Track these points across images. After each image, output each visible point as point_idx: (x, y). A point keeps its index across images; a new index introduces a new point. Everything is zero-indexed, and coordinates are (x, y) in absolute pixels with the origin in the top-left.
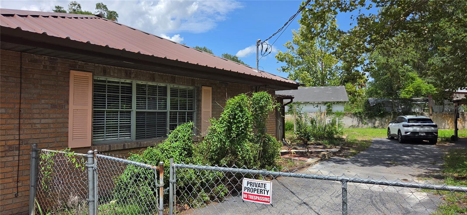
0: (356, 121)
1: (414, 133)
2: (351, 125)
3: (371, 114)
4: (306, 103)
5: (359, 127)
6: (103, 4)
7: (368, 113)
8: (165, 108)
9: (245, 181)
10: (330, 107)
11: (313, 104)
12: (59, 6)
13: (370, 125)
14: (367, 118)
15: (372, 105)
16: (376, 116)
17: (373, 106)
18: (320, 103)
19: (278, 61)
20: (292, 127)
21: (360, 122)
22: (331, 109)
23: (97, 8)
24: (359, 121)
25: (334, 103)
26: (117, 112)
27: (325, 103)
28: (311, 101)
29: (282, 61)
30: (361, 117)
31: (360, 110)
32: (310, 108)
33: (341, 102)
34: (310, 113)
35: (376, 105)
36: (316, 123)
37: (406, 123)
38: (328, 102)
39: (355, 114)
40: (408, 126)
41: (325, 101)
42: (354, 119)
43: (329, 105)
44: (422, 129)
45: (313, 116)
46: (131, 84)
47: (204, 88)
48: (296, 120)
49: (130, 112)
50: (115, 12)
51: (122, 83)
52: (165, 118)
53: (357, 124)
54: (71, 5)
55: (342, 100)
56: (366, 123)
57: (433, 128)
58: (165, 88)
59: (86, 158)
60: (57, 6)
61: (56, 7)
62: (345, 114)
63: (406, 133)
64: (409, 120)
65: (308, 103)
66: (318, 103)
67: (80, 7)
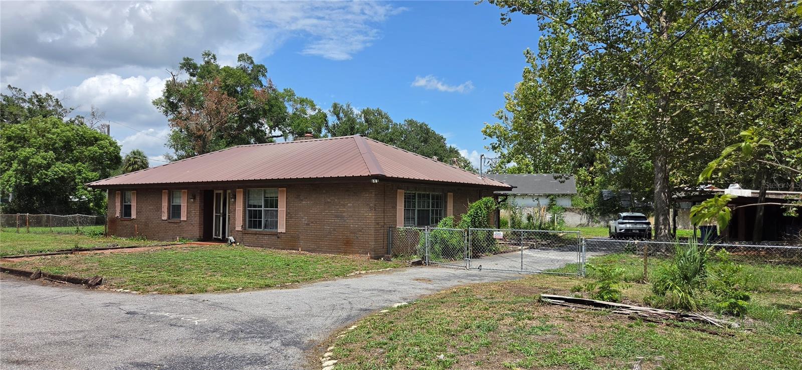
0: (586, 218)
1: (627, 230)
2: (579, 223)
3: (604, 210)
4: (524, 196)
5: (588, 226)
6: (247, 55)
7: (600, 209)
8: (429, 207)
9: (495, 232)
10: (553, 201)
11: (532, 196)
12: (188, 58)
13: (602, 223)
14: (599, 214)
15: (605, 199)
16: (610, 212)
17: (607, 200)
18: (541, 196)
19: (486, 136)
20: (506, 224)
21: (590, 220)
22: (554, 203)
23: (239, 60)
24: (590, 218)
25: (559, 196)
26: (409, 210)
27: (548, 196)
28: (529, 192)
29: (490, 136)
30: (591, 214)
31: (591, 205)
32: (529, 201)
33: (567, 195)
34: (529, 208)
35: (610, 199)
36: (533, 220)
37: (621, 221)
38: (553, 195)
39: (584, 210)
40: (623, 223)
41: (548, 193)
42: (583, 216)
43: (553, 198)
44: (635, 226)
45: (531, 211)
46: (415, 194)
47: (449, 193)
48: (511, 216)
49: (414, 210)
50: (264, 67)
51: (408, 193)
52: (429, 213)
53: (587, 223)
54: (203, 55)
55: (568, 192)
56: (597, 221)
57: (645, 226)
58: (429, 194)
59: (424, 230)
60: (186, 57)
61: (184, 59)
62: (571, 210)
63: (621, 230)
64: (625, 218)
65: (527, 195)
66: (539, 195)
67: (215, 59)
